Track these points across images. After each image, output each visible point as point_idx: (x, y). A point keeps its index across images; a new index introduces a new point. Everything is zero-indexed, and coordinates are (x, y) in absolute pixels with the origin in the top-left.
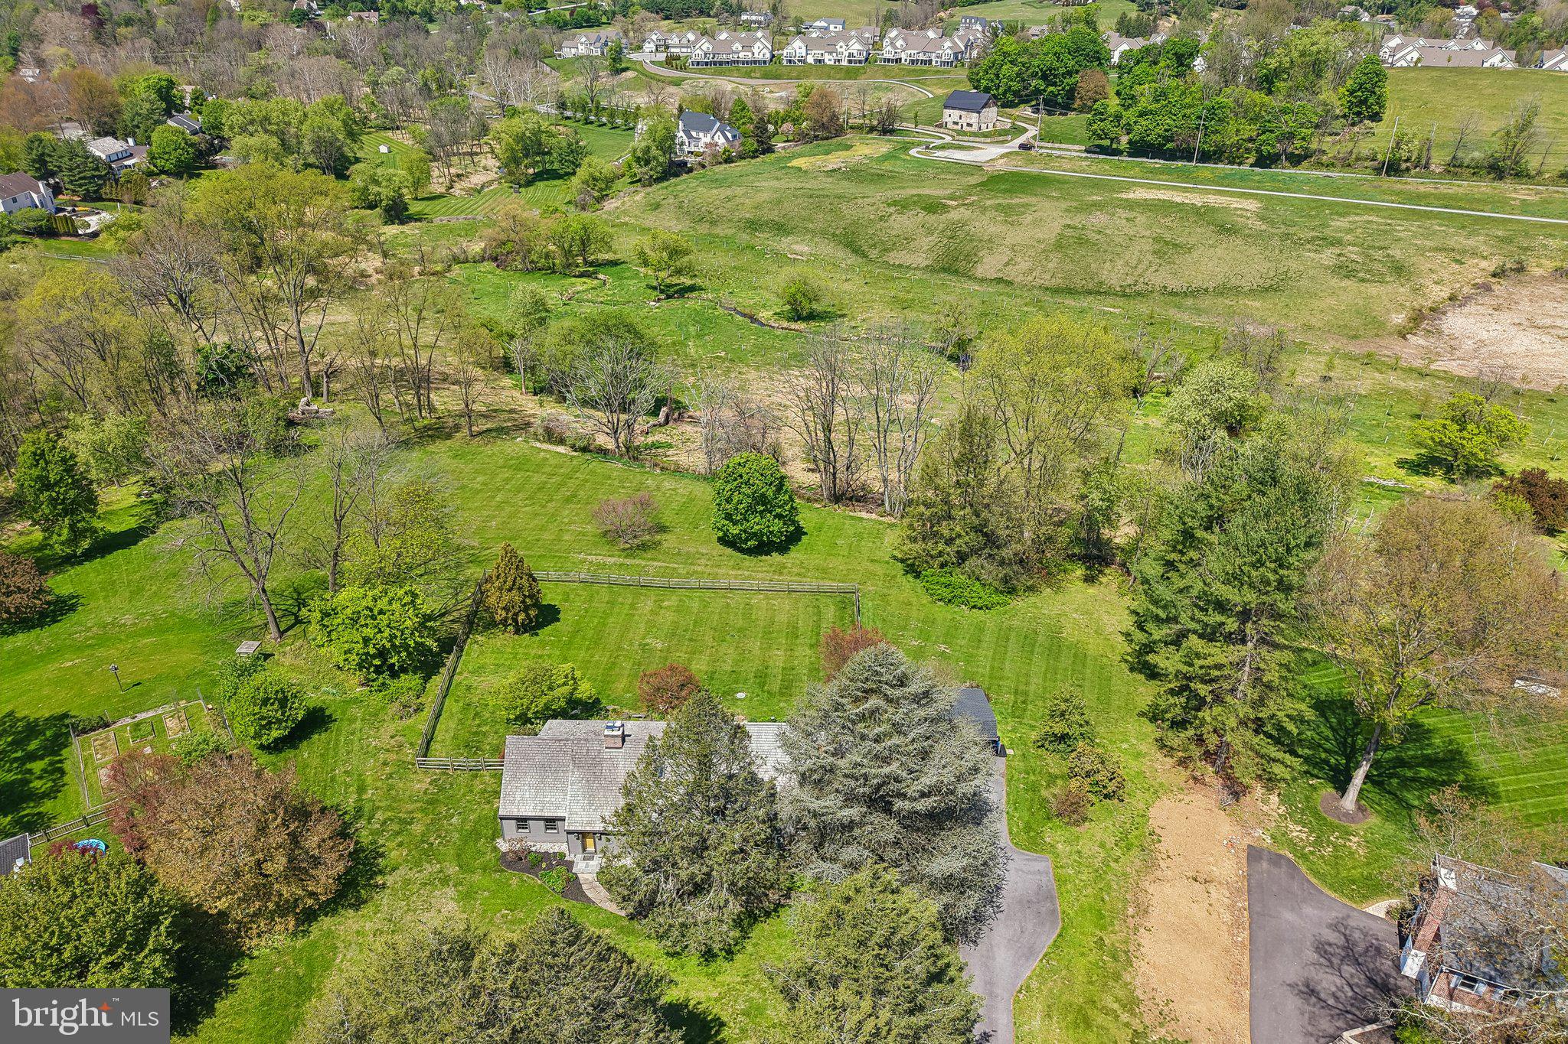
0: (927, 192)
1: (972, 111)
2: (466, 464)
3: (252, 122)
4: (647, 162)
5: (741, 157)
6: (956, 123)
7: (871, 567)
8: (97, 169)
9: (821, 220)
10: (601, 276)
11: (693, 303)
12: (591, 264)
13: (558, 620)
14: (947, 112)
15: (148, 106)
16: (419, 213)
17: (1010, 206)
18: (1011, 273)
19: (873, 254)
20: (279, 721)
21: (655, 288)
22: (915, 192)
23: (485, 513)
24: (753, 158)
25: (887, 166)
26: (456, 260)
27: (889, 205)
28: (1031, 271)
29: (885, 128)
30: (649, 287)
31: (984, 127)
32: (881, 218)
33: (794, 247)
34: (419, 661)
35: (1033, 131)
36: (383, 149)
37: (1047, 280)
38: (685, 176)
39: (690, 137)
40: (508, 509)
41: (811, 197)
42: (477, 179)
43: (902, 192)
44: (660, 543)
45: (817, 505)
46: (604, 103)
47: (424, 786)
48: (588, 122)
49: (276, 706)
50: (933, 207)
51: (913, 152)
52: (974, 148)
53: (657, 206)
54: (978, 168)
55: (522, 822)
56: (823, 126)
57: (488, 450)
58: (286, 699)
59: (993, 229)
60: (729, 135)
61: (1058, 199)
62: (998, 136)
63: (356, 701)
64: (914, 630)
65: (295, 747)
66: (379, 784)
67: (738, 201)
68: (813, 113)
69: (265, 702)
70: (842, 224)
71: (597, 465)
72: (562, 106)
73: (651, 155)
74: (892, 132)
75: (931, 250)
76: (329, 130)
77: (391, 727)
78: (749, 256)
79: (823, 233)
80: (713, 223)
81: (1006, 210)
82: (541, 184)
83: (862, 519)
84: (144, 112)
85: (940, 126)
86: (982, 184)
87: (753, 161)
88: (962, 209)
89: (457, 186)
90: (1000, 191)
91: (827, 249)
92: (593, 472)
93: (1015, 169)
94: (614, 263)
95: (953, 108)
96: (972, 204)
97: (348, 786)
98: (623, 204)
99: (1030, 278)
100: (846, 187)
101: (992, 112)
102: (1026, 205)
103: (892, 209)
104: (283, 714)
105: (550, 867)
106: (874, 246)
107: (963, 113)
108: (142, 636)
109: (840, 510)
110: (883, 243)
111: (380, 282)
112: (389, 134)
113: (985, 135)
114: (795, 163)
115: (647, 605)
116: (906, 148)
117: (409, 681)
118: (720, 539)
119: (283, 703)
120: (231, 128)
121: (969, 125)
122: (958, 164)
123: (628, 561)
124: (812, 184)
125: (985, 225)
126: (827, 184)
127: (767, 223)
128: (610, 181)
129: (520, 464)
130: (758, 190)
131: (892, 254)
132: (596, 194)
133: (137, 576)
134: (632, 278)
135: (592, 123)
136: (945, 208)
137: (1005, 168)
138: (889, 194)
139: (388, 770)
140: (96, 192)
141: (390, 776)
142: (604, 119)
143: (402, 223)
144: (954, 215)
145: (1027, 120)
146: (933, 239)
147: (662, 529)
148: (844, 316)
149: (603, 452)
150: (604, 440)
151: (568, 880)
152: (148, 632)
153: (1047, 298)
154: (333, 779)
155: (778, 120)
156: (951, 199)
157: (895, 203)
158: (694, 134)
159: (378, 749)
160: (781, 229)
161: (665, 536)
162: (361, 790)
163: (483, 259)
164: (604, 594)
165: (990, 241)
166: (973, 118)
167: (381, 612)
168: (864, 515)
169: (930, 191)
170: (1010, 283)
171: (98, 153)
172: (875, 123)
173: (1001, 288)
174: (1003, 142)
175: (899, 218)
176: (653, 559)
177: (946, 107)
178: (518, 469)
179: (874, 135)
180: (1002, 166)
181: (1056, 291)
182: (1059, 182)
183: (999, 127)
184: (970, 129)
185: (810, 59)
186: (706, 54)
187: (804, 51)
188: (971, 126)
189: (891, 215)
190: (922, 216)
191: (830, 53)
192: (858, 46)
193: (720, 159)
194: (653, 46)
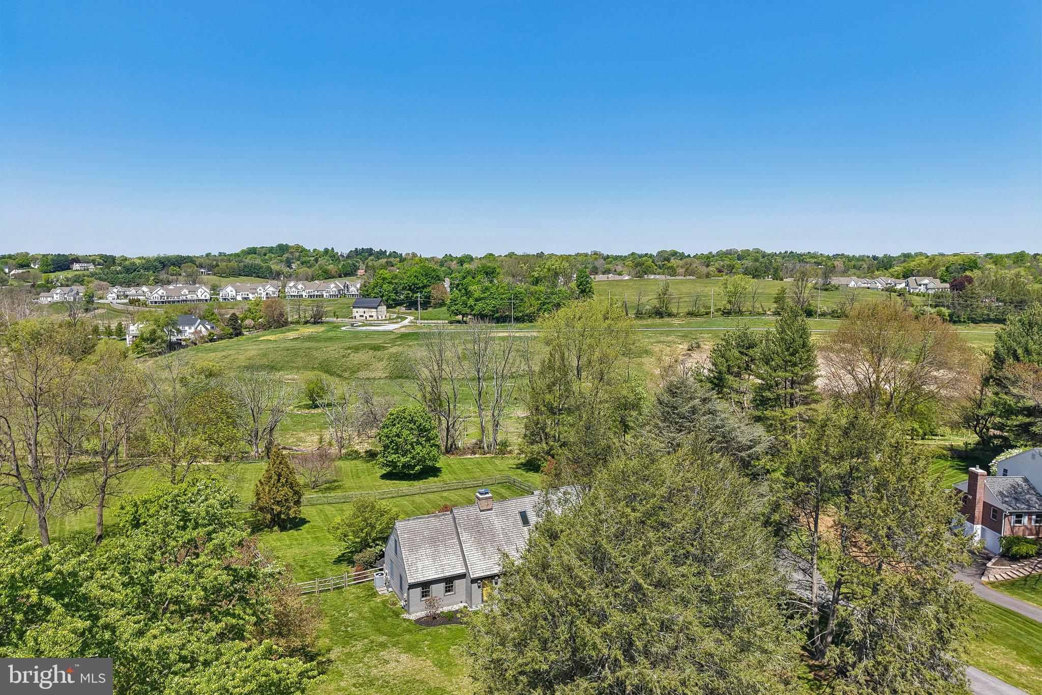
1: (372, 308)
4: (153, 342)
5: (222, 338)
6: (361, 316)
9: (300, 361)
14: (355, 310)
19: (346, 374)
22: (359, 343)
24: (230, 338)
25: (331, 334)
27: (346, 349)
29: (316, 321)
31: (380, 317)
32: (344, 356)
33: (287, 375)
35: (411, 317)
38: (183, 349)
41: (287, 350)
43: (350, 343)
44: (341, 486)
50: (375, 348)
51: (344, 329)
52: (380, 325)
54: (391, 332)
55: (426, 588)
56: (275, 320)
60: (209, 327)
62: (394, 319)
67: (232, 357)
68: (267, 312)
70: (317, 362)
73: (157, 335)
75: (385, 368)
79: (305, 367)
83: (470, 458)
85: (353, 318)
86: (398, 338)
88: (396, 347)
90: (412, 339)
93: (414, 331)
95: (359, 307)
96: (400, 344)
100: (309, 344)
101: (384, 309)
103: (349, 351)
106: (345, 371)
107: (366, 310)
109: (452, 457)
110: (350, 368)
114: (265, 338)
116: (337, 328)
122: (376, 331)
124: (286, 345)
126: (297, 344)
127: (260, 367)
130: (246, 351)
131: (360, 373)
136: (384, 348)
137: (407, 331)
138: (341, 345)
144: (392, 350)
145: (404, 313)
146: (385, 363)
147: (334, 481)
149: (243, 458)
156: (385, 344)
157: (350, 348)
158: (181, 328)
160: (272, 368)
166: (373, 312)
168: (470, 456)
169: (368, 342)
172: (308, 319)
174: (398, 322)
175: (356, 355)
177: (354, 307)
179: (311, 324)
180: (405, 330)
183: (389, 316)
184: (371, 319)
185: (239, 298)
186: (161, 297)
187: (234, 293)
188: (372, 316)
189: (349, 354)
190: (371, 352)
191: (253, 293)
192: (272, 289)
193: (207, 340)
194: (114, 295)
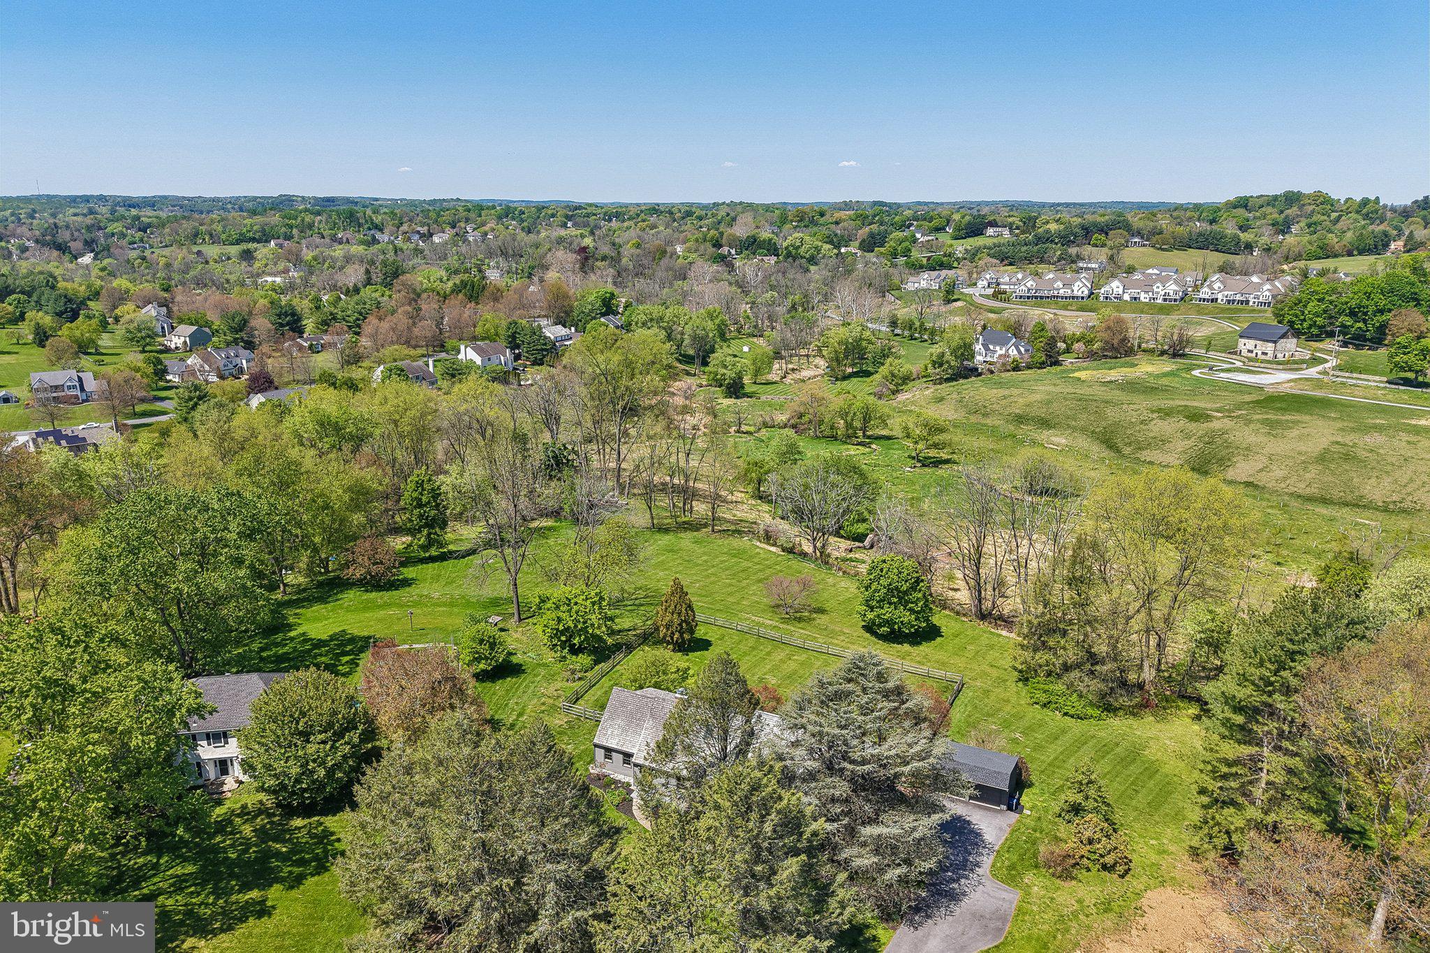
0: (1195, 404)
1: (1268, 341)
2: (699, 548)
3: (651, 320)
4: (941, 365)
5: (1029, 367)
6: (1250, 351)
7: (989, 670)
8: (545, 344)
9: (1083, 419)
10: (874, 446)
11: (943, 471)
12: (869, 437)
13: (707, 650)
14: (1243, 341)
15: (590, 307)
16: (754, 393)
17: (1278, 422)
18: (1262, 479)
19: (1127, 450)
20: (487, 659)
21: (913, 458)
22: (1183, 403)
23: (695, 578)
24: (1039, 368)
25: (1165, 381)
26: (765, 425)
27: (1153, 412)
28: (1285, 479)
29: (1176, 351)
30: (910, 457)
31: (1280, 356)
32: (1142, 422)
33: (1053, 439)
34: (594, 647)
35: (1333, 362)
36: (746, 349)
37: (1301, 488)
38: (973, 378)
39: (987, 349)
40: (713, 579)
41: (1080, 400)
42: (806, 373)
43: (1171, 402)
44: (814, 619)
45: (964, 619)
46: (929, 325)
47: (562, 723)
48: (912, 338)
49: (487, 647)
50: (1196, 416)
51: (1196, 373)
52: (1262, 372)
53: (941, 399)
54: (1260, 388)
55: (609, 751)
56: (1113, 348)
57: (720, 542)
58: (495, 644)
59: (1252, 439)
60: (1022, 350)
61: (1334, 419)
62: (1291, 364)
63: (545, 665)
64: (999, 719)
65: (493, 682)
66: (533, 714)
67: (1012, 399)
68: (1105, 335)
69: (481, 642)
70: (1104, 424)
71: (795, 563)
72: (894, 324)
73: (945, 359)
74: (1183, 356)
75: (1185, 452)
76: (704, 329)
77: (559, 685)
78: (1009, 442)
79: (1083, 430)
80: (985, 415)
81: (1271, 424)
82: (855, 380)
83: (1001, 635)
84: (587, 311)
85: (1235, 353)
86: (1258, 402)
87: (1039, 371)
88: (1226, 420)
89: (790, 377)
90: (1273, 409)
91: (1083, 442)
92: (789, 567)
93: (1299, 392)
94: (889, 438)
95: (1248, 338)
96: (1238, 417)
97: (513, 710)
98: (913, 397)
99: (1283, 485)
100: (1117, 395)
101: (1290, 344)
102: (1296, 422)
103: (1155, 415)
104: (490, 654)
105: (616, 788)
106: (1129, 444)
107: (1258, 342)
108: (440, 606)
109: (984, 626)
110: (1139, 442)
111: (705, 434)
112: (755, 340)
113: (1279, 363)
114: (1076, 374)
115: (779, 655)
116: (1189, 369)
117: (584, 660)
118: (863, 626)
119: (493, 646)
120: (637, 323)
121: (1264, 353)
122: (1240, 384)
123: (781, 626)
124: (1088, 391)
125: (1245, 435)
126: (1099, 392)
127: (1033, 419)
128: (906, 379)
129: (739, 554)
130: (1033, 392)
131: (1144, 453)
132: (892, 387)
133: (454, 575)
134: (898, 449)
135: (915, 339)
136: (1208, 418)
137: (1289, 391)
138: (1156, 403)
139: (543, 708)
140: (541, 359)
141: (543, 712)
142: (926, 337)
143: (737, 397)
144: (1216, 425)
145: (1329, 352)
146: (1189, 443)
147: (821, 611)
148: (1078, 496)
149: (804, 555)
150: (808, 548)
151: (624, 799)
152: (445, 605)
153: (1294, 503)
154: (506, 705)
155: (1070, 341)
156: (1218, 411)
157: (1159, 410)
158: (991, 347)
159: (543, 695)
160: (1045, 423)
161: (820, 616)
162: (520, 715)
163: (785, 426)
164: (751, 641)
165: (1248, 449)
166: (1269, 347)
167: (576, 604)
168: (1004, 633)
169: (1199, 403)
170: (1256, 486)
171: (548, 334)
172: (1166, 347)
173: (1249, 490)
174: (1297, 370)
175: (1160, 423)
176: (803, 629)
177: (1241, 337)
178: (734, 556)
179: (1165, 357)
180: (1287, 389)
181: (1310, 499)
182: (1342, 405)
183: (1298, 356)
184: (1264, 357)
185: (1126, 297)
186: (1029, 290)
187: (1120, 290)
188: (1266, 354)
189: (1153, 419)
190: (1183, 423)
191: (1146, 292)
192: (1174, 287)
193: (1009, 368)
194: (985, 283)
